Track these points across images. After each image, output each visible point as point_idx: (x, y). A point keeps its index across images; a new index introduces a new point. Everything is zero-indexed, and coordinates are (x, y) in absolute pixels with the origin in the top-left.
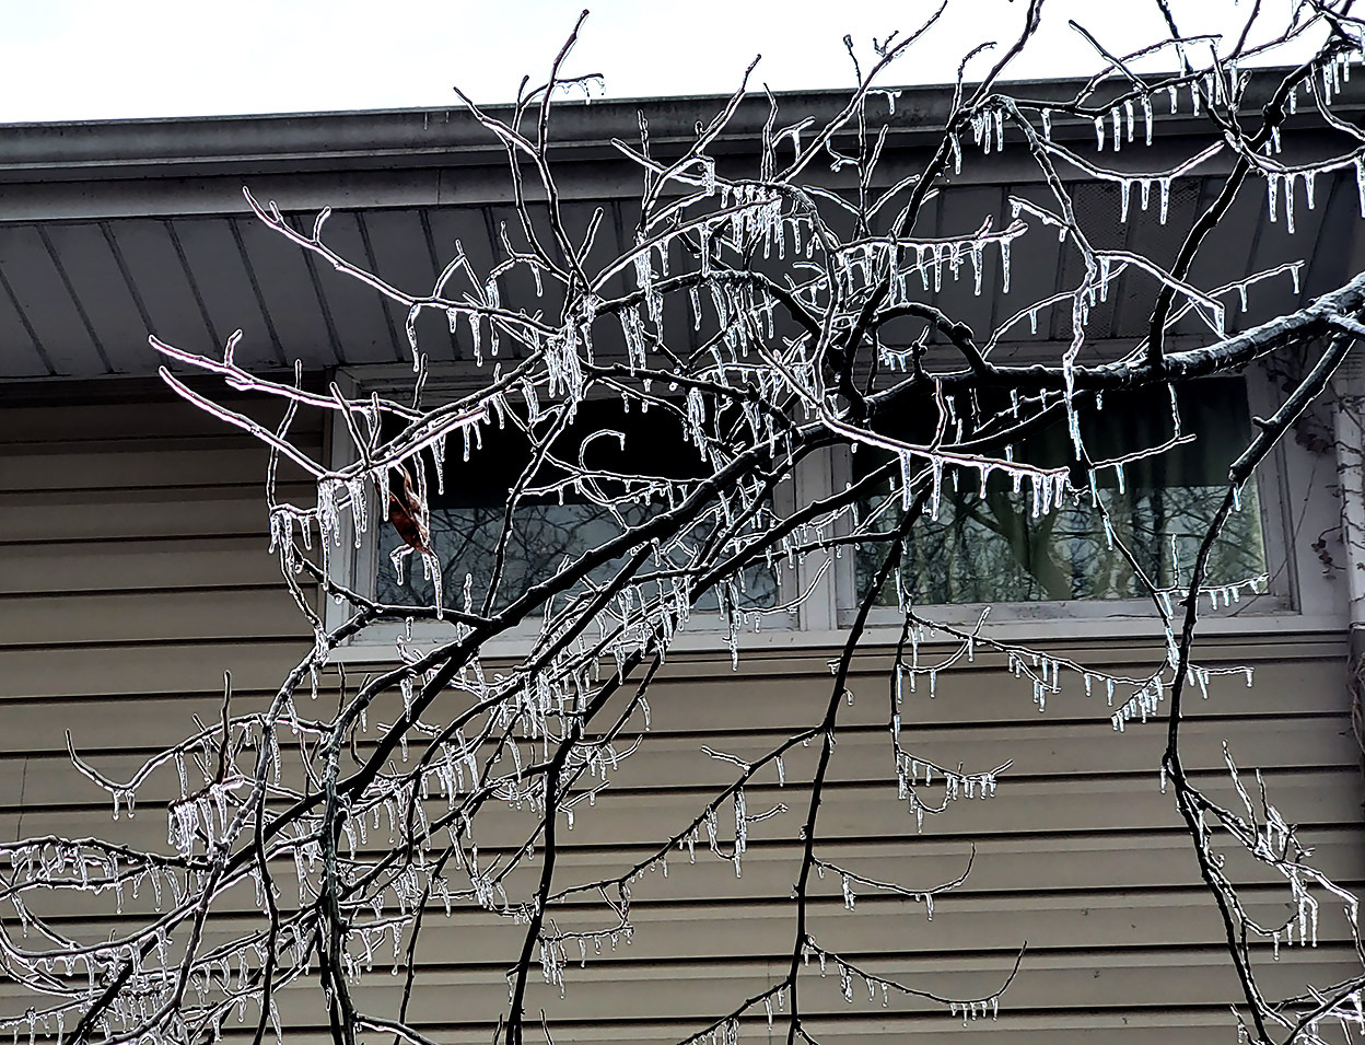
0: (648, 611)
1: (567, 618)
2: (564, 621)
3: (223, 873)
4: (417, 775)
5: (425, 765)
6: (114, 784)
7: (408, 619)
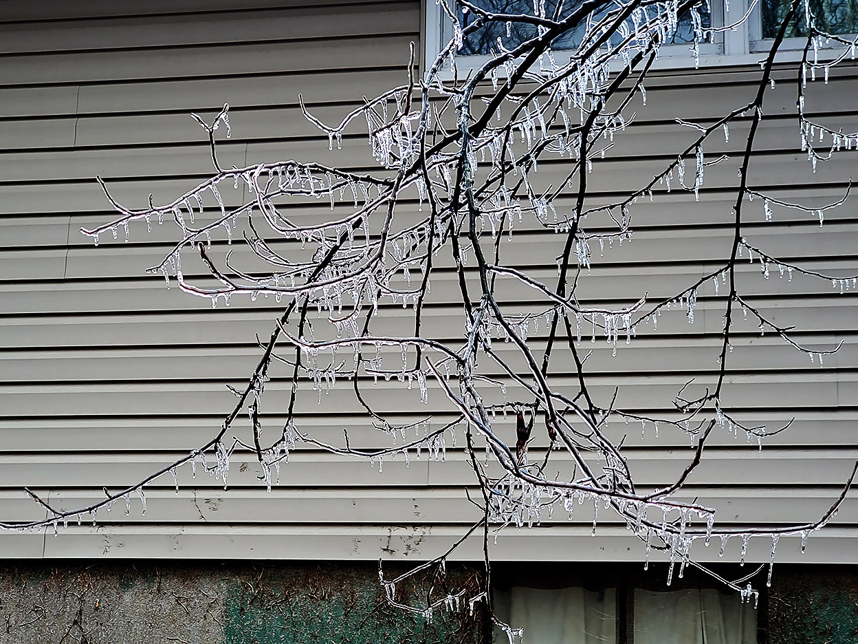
0: (651, 23)
1: (603, 25)
2: (601, 28)
3: (404, 177)
4: (508, 128)
5: (513, 121)
6: (329, 128)
7: (508, 22)
